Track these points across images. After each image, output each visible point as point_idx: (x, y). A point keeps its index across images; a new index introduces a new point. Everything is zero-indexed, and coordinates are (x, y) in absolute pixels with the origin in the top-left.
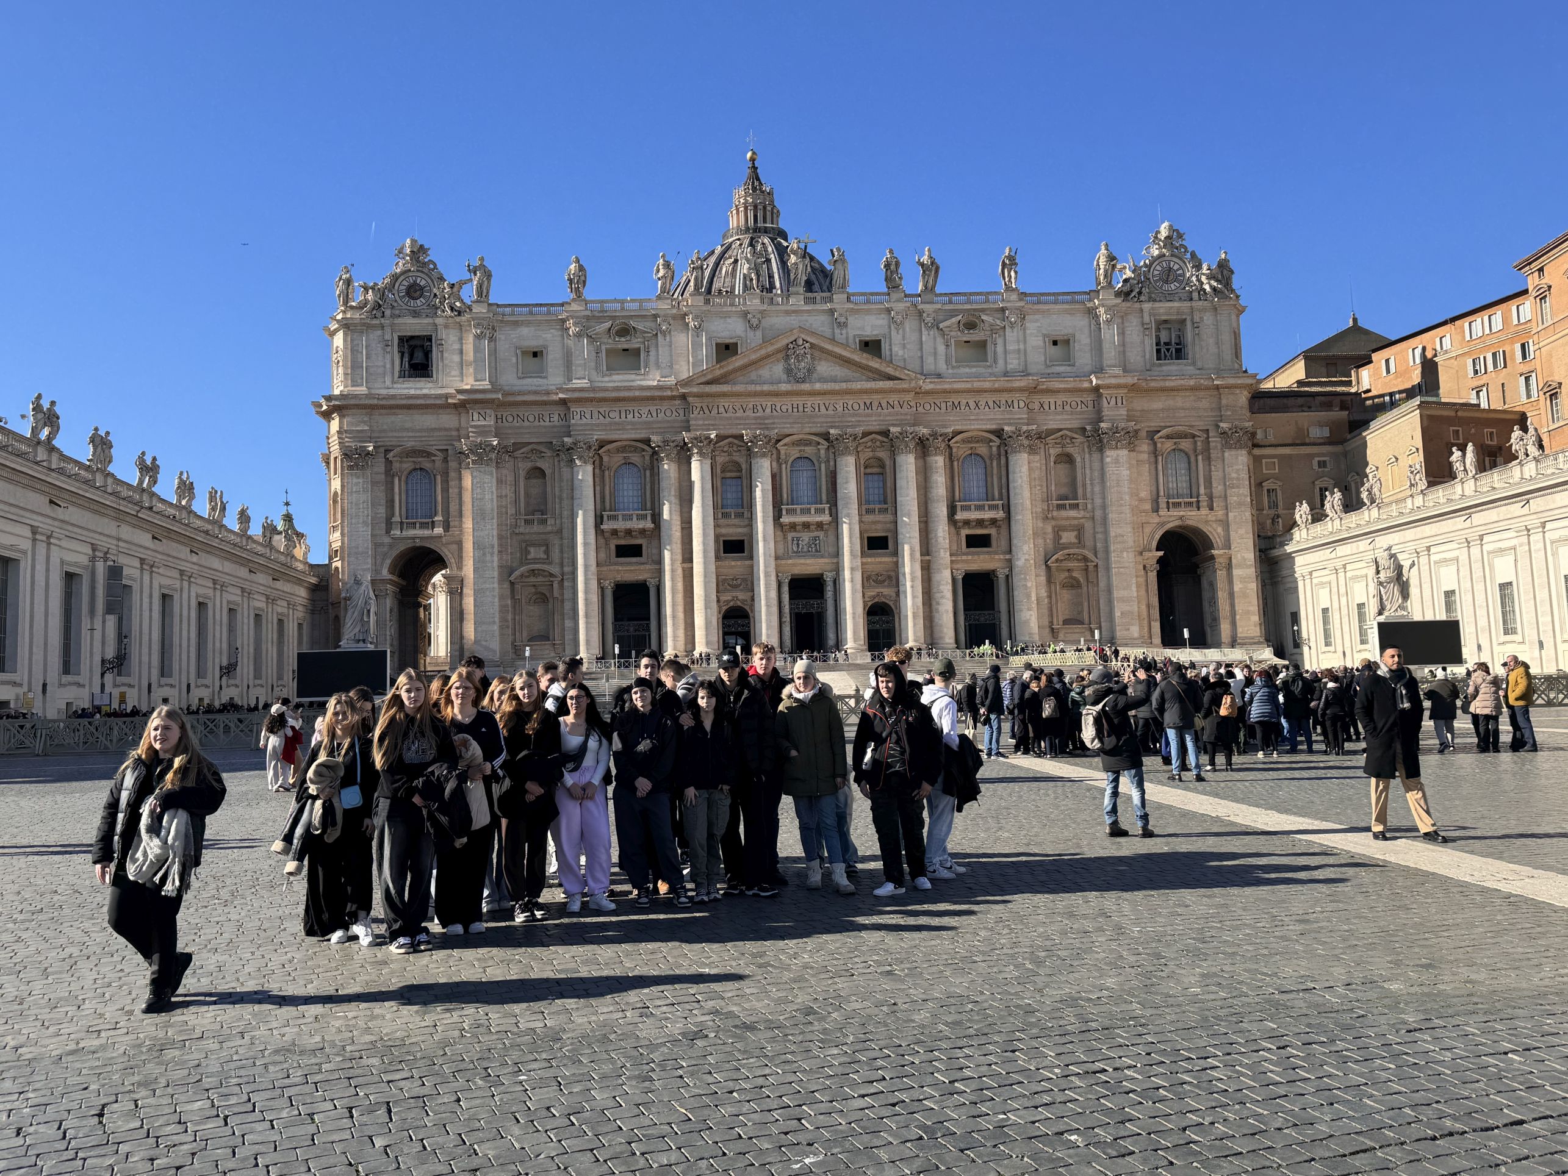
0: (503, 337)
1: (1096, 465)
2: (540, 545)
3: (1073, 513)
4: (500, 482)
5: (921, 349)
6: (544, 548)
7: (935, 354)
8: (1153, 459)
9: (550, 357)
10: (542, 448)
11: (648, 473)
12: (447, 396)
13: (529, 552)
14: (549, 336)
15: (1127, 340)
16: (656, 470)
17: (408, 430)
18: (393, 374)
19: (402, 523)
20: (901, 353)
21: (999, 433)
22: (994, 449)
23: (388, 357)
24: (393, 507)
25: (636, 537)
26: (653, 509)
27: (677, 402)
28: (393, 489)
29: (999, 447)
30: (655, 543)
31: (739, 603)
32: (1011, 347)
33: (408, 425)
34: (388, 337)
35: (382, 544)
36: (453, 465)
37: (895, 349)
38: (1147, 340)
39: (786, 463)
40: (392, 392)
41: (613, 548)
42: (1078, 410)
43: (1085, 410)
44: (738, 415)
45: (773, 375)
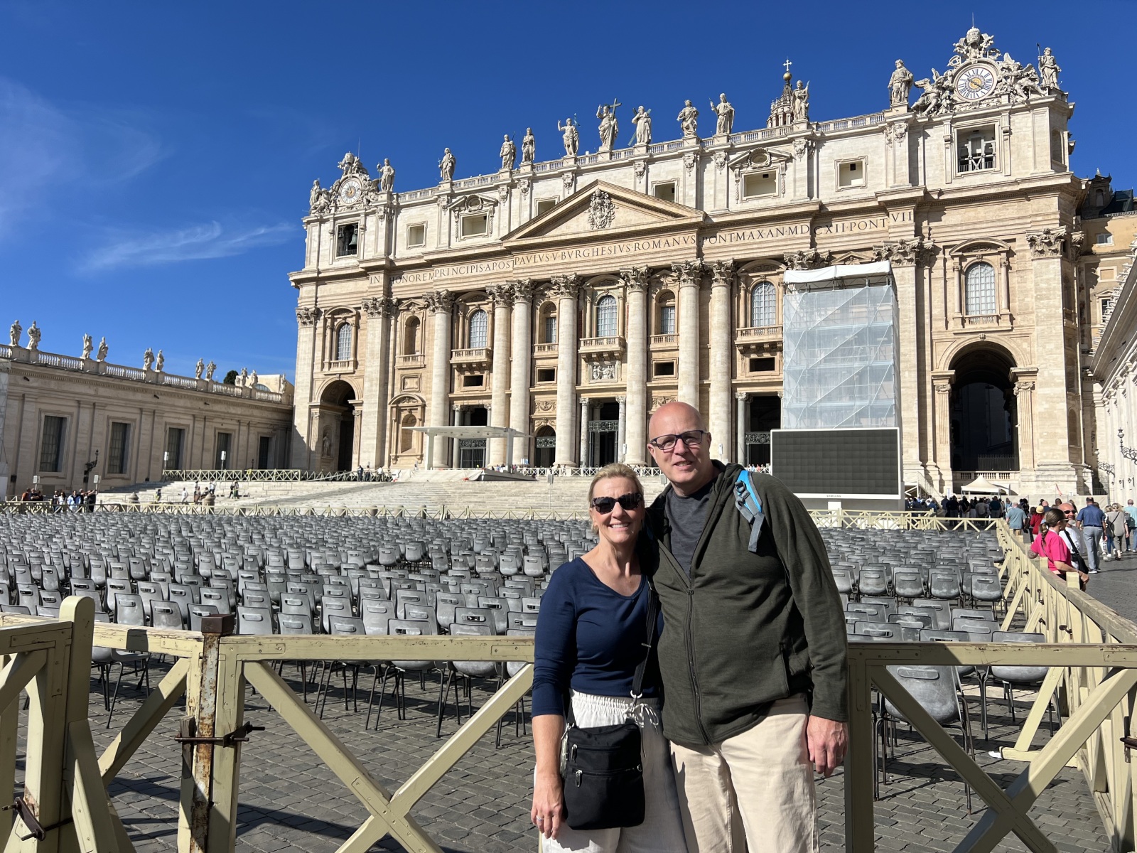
2: (413, 377)
5: (713, 188)
6: (416, 380)
7: (724, 190)
8: (951, 276)
9: (429, 230)
10: (417, 301)
11: (490, 317)
13: (406, 384)
14: (428, 213)
17: (338, 295)
18: (333, 255)
19: (330, 363)
20: (691, 192)
21: (783, 259)
23: (331, 242)
24: (326, 352)
25: (476, 369)
26: (492, 346)
27: (508, 256)
30: (489, 374)
31: (548, 424)
32: (797, 175)
33: (339, 291)
34: (332, 228)
35: (318, 380)
36: (363, 318)
38: (947, 153)
39: (592, 301)
40: (331, 267)
41: (463, 378)
42: (867, 230)
43: (875, 229)
44: (550, 263)
45: (579, 225)
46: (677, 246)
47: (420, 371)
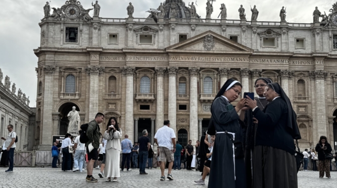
0: (103, 29)
1: (313, 84)
2: (113, 104)
3: (304, 101)
4: (100, 81)
5: (252, 40)
6: (114, 105)
7: (256, 42)
8: (332, 84)
9: (120, 37)
10: (116, 69)
11: (153, 80)
12: (83, 49)
13: (109, 106)
14: (119, 30)
15: (324, 41)
16: (155, 79)
17: (68, 61)
18: (63, 41)
19: (64, 94)
20: (244, 41)
21: (278, 71)
22: (276, 77)
23: (62, 34)
24: (61, 88)
25: (147, 102)
26: (154, 92)
27: (165, 55)
28: (61, 82)
29: (278, 76)
30: (154, 105)
31: (184, 128)
32: (283, 41)
33: (68, 59)
34: (62, 28)
35: (56, 101)
36: (83, 74)
37: (243, 40)
38: (330, 42)
39: (202, 78)
40: (63, 47)
41: (139, 106)
42: (306, 65)
43: (309, 65)
44: (186, 61)
45: (199, 47)
46: (241, 61)
47: (117, 101)
